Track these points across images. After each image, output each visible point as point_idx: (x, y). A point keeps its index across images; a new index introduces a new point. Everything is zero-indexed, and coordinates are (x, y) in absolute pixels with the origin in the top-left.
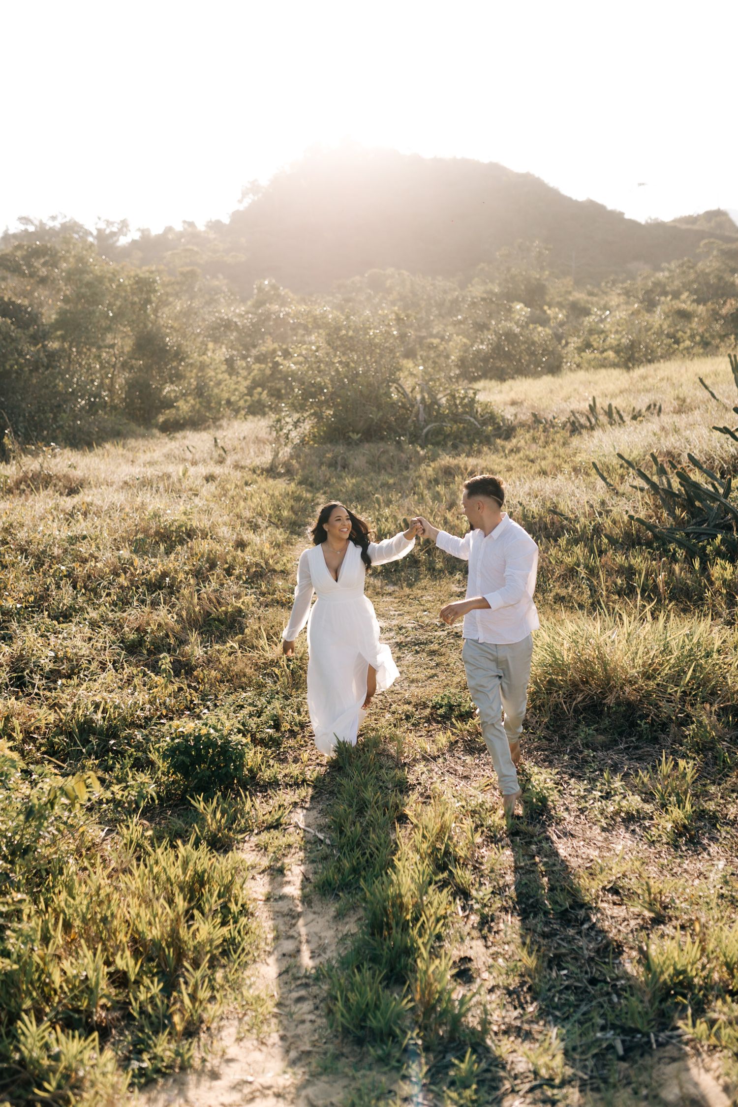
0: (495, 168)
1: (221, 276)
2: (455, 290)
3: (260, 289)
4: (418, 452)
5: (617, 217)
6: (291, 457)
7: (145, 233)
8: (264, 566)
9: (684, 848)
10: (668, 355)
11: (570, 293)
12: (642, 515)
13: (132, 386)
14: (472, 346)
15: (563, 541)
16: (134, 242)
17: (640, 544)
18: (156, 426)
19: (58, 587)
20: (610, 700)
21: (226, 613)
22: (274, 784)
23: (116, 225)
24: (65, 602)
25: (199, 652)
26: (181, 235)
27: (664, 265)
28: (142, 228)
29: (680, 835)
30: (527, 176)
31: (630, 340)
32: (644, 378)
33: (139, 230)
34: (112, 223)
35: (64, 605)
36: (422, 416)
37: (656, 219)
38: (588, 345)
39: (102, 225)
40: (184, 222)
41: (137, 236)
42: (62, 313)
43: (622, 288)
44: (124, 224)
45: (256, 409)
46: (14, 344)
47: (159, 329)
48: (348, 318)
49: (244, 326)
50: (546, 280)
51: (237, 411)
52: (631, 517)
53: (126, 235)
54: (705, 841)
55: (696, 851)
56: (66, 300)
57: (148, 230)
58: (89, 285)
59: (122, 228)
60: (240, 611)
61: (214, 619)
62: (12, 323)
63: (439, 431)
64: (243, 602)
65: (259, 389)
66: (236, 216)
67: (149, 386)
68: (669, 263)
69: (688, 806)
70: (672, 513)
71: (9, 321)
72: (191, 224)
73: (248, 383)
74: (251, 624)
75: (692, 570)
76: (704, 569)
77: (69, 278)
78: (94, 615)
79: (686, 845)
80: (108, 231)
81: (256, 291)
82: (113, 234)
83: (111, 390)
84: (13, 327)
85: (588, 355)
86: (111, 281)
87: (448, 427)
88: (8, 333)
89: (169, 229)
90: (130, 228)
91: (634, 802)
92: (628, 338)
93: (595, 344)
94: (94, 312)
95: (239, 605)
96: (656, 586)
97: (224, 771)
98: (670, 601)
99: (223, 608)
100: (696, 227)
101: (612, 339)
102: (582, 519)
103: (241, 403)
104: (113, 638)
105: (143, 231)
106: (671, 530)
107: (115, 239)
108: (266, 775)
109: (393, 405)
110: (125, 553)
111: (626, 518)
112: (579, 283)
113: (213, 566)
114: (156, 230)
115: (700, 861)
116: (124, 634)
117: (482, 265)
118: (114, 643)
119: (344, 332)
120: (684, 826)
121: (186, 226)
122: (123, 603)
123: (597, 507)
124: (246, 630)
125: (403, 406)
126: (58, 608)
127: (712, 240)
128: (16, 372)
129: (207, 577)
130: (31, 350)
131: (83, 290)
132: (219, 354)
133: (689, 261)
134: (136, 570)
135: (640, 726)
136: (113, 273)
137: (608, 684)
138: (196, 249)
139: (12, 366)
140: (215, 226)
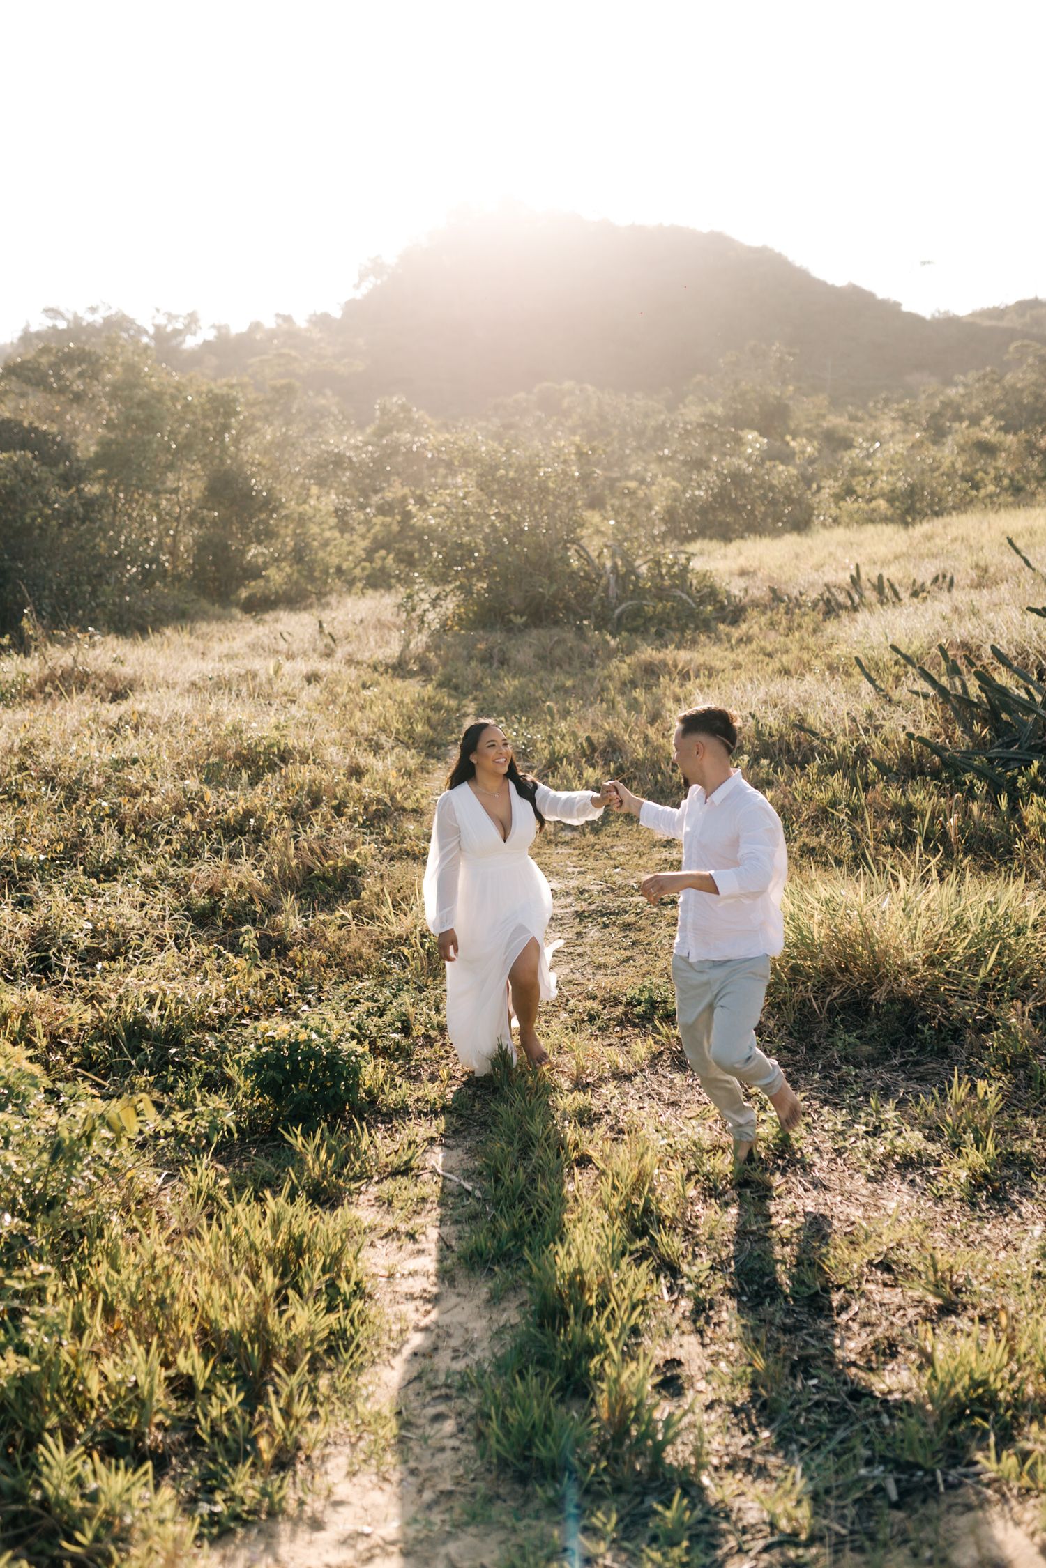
0: (719, 241)
1: (329, 392)
2: (660, 412)
3: (384, 411)
4: (607, 642)
5: (890, 310)
6: (428, 648)
7: (222, 331)
8: (389, 803)
9: (984, 1207)
10: (963, 505)
11: (823, 417)
12: (926, 732)
13: (202, 546)
14: (684, 492)
15: (812, 769)
16: (206, 344)
17: (922, 773)
18: (237, 604)
19: (98, 831)
20: (880, 995)
21: (335, 869)
22: (402, 1111)
23: (181, 320)
24: (108, 852)
25: (296, 924)
26: (272, 335)
27: (959, 378)
28: (217, 324)
29: (979, 1188)
30: (764, 250)
31: (909, 484)
32: (929, 538)
33: (213, 326)
34: (176, 317)
35: (106, 856)
36: (613, 591)
37: (947, 312)
38: (850, 491)
39: (162, 320)
40: (278, 315)
41: (210, 335)
42: (104, 444)
43: (898, 410)
44: (193, 319)
45: (378, 581)
46: (36, 488)
47: (241, 466)
48: (508, 451)
49: (362, 462)
50: (790, 398)
51: (351, 583)
52: (910, 735)
53: (195, 334)
54: (1015, 1197)
55: (1002, 1211)
56: (110, 426)
57: (226, 327)
58: (142, 404)
59: (190, 323)
60: (354, 866)
61: (318, 878)
62: (34, 458)
63: (638, 612)
64: (359, 854)
65: (383, 552)
66: (351, 308)
67: (227, 547)
68: (965, 374)
69: (990, 1147)
70: (968, 729)
71: (30, 456)
72: (288, 319)
73: (366, 543)
74: (371, 885)
75: (996, 811)
76: (1014, 809)
77: (115, 394)
78: (148, 870)
79: (987, 1201)
80: (169, 329)
81: (378, 413)
82: (177, 333)
83: (173, 552)
84: (35, 464)
85: (849, 504)
86: (174, 399)
87: (650, 607)
88: (28, 472)
89: (256, 326)
90: (201, 323)
91: (914, 1140)
92: (905, 481)
93: (859, 489)
94: (150, 442)
95: (353, 857)
96: (945, 834)
97: (331, 1092)
98: (966, 855)
99: (331, 862)
100: (1004, 324)
101: (884, 482)
102: (841, 739)
103: (357, 571)
104: (175, 903)
105: (218, 328)
106: (968, 754)
107: (180, 339)
108: (391, 1098)
109: (573, 575)
110: (192, 784)
111: (903, 736)
112: (836, 404)
113: (316, 802)
114: (238, 327)
115: (1008, 1225)
116: (190, 898)
117: (699, 377)
118: (176, 910)
119: (502, 472)
120: (985, 1175)
121: (280, 321)
122: (189, 854)
123: (862, 721)
124: (363, 894)
125: (587, 577)
126: (98, 861)
127: (1026, 342)
128: (40, 527)
129: (309, 818)
130: (59, 496)
131: (135, 412)
132: (325, 502)
133: (993, 372)
134: (207, 807)
135: (922, 1032)
136: (177, 388)
137: (876, 973)
138: (293, 353)
139: (34, 519)
140: (322, 321)
